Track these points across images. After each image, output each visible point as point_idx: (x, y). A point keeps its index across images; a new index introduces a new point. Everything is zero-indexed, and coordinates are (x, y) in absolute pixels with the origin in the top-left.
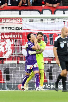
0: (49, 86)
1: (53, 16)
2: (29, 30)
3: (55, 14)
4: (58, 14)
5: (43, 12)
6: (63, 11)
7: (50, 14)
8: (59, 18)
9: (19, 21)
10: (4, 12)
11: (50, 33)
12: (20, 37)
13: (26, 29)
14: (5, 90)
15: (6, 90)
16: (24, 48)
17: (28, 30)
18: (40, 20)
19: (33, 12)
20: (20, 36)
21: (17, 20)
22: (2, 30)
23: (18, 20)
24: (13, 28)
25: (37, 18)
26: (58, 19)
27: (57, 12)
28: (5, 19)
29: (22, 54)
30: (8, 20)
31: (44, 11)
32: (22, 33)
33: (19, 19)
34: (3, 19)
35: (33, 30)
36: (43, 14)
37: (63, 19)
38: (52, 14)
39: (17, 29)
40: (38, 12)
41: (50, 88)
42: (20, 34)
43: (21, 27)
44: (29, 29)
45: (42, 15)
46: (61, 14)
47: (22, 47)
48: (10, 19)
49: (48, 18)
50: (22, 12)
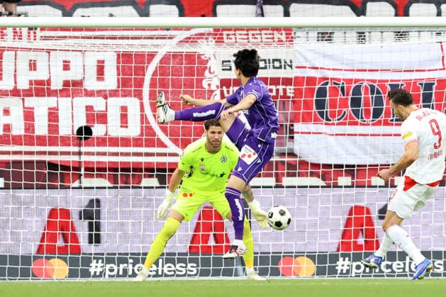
0: (390, 263)
1: (402, 21)
2: (318, 68)
3: (406, 14)
4: (419, 15)
5: (366, 9)
6: (436, 5)
7: (390, 16)
8: (420, 29)
9: (283, 38)
10: (229, 6)
11: (392, 81)
12: (288, 94)
13: (305, 67)
14: (233, 278)
15: (236, 278)
16: (298, 133)
17: (313, 70)
18: (355, 35)
19: (330, 6)
20: (288, 91)
21: (277, 35)
22: (223, 70)
23: (280, 36)
24: (263, 62)
25: (345, 28)
26: (417, 33)
27: (414, 8)
28: (233, 32)
29: (292, 154)
30: (246, 37)
31: (369, 5)
32: (291, 79)
33: (284, 32)
34: (225, 33)
35: (329, 69)
36: (364, 14)
37: (434, 33)
38: (396, 15)
39: (277, 64)
40: (347, 9)
41: (390, 270)
42: (287, 81)
43: (291, 62)
44: (317, 66)
45: (362, 17)
46: (429, 15)
47: (293, 130)
48: (250, 32)
49: (383, 29)
50: (294, 7)
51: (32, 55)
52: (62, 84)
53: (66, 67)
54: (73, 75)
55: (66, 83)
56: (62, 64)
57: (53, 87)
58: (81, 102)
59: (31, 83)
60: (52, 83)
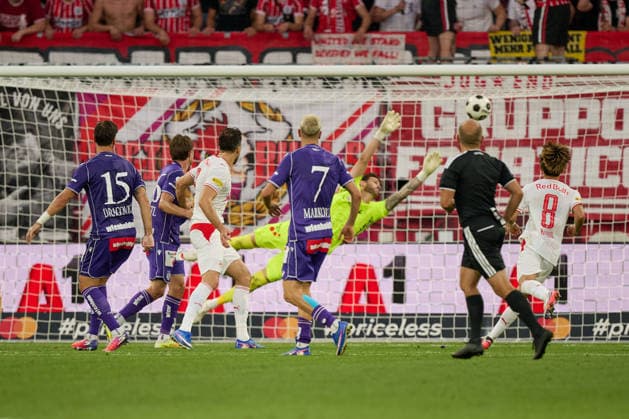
51: (545, 103)
52: (576, 132)
53: (583, 115)
54: (590, 123)
55: (581, 132)
56: (578, 111)
57: (567, 137)
58: (596, 151)
59: (543, 132)
60: (566, 132)
